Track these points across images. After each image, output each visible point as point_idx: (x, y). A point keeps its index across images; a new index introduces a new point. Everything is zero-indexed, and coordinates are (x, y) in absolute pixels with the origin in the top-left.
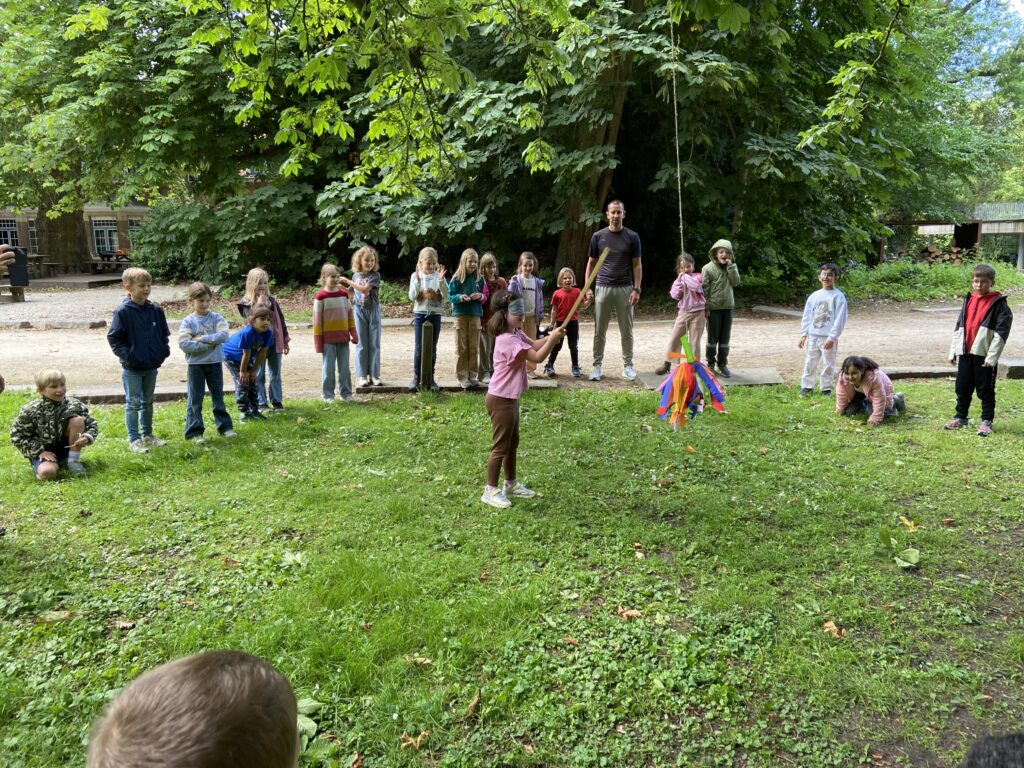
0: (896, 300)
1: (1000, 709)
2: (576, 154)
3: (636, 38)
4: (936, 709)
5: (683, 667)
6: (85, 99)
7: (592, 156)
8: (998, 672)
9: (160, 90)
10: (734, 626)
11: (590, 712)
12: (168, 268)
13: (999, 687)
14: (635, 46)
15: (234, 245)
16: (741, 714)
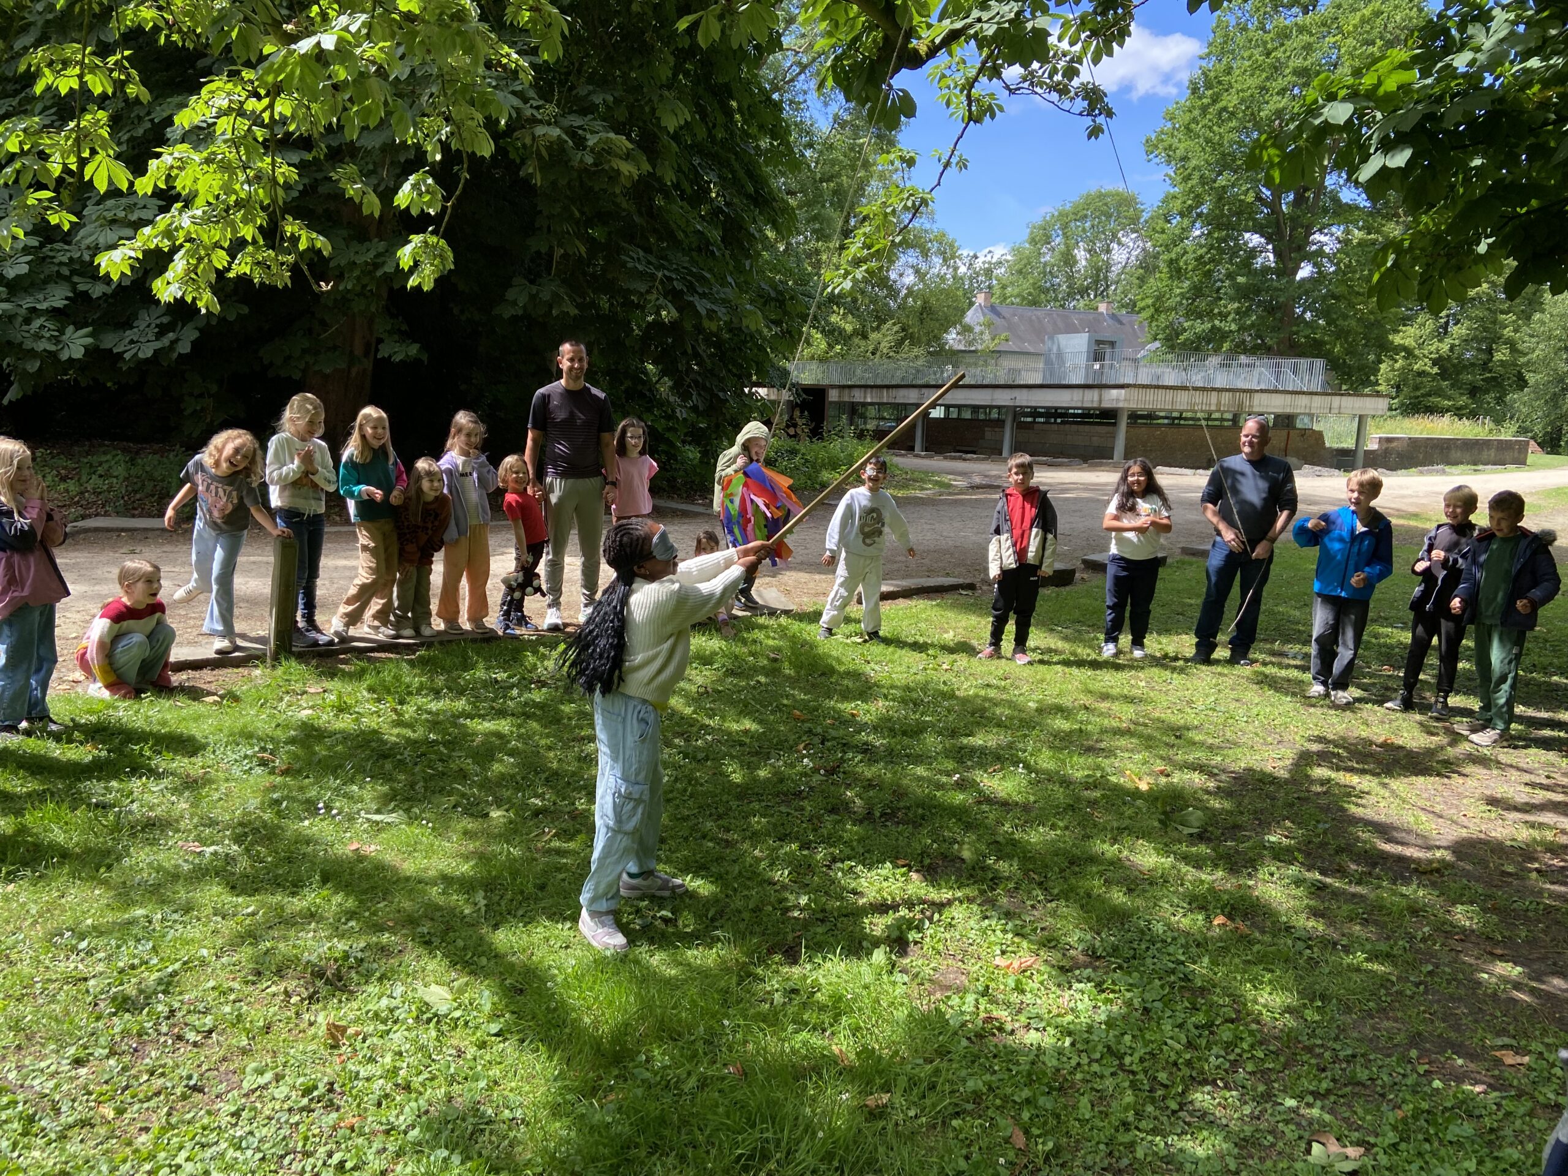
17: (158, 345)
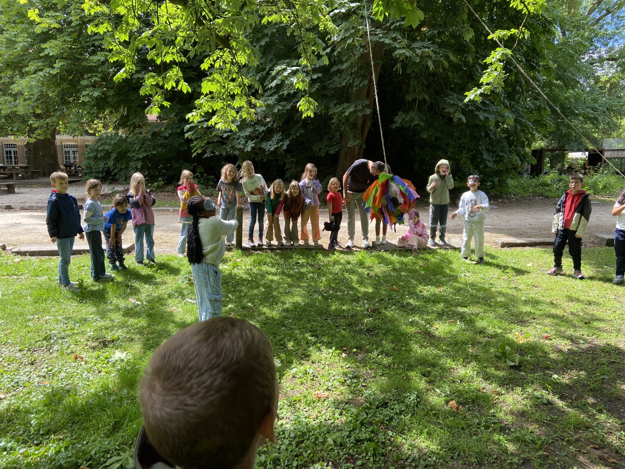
0: (547, 197)
1: (552, 462)
2: (345, 105)
3: (380, 34)
4: (510, 461)
5: (349, 430)
6: (48, 70)
7: (355, 107)
8: (557, 437)
9: (94, 64)
10: (390, 403)
11: (282, 460)
12: (104, 174)
13: (555, 447)
14: (380, 38)
15: (138, 159)
16: (381, 462)
17: (276, 146)
